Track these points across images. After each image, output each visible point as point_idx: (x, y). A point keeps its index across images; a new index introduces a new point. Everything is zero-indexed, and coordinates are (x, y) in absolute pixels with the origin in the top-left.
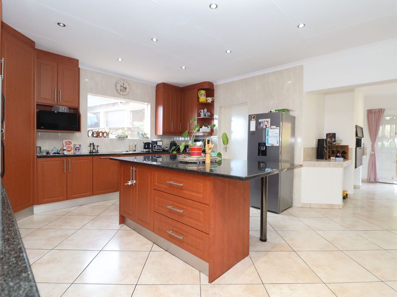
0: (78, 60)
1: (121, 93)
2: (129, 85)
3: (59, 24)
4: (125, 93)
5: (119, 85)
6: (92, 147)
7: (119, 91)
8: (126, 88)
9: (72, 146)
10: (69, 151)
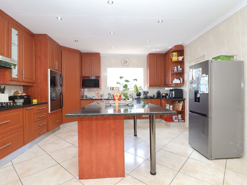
0: (100, 53)
1: (124, 65)
2: (128, 59)
3: (75, 41)
4: (126, 65)
5: (123, 61)
6: (109, 95)
7: (123, 64)
8: (127, 62)
9: (100, 94)
10: (98, 97)
